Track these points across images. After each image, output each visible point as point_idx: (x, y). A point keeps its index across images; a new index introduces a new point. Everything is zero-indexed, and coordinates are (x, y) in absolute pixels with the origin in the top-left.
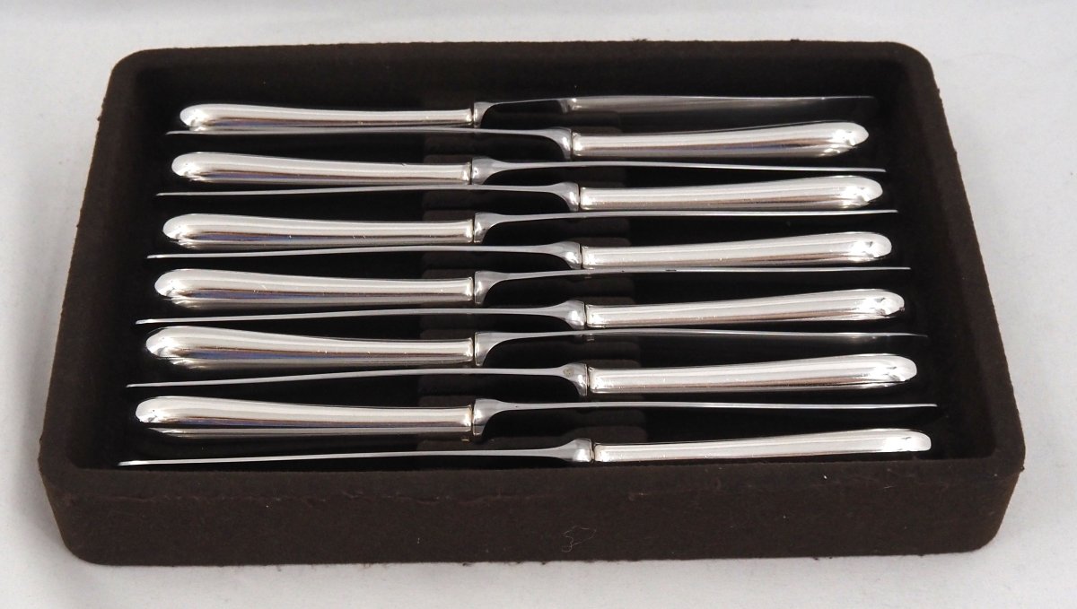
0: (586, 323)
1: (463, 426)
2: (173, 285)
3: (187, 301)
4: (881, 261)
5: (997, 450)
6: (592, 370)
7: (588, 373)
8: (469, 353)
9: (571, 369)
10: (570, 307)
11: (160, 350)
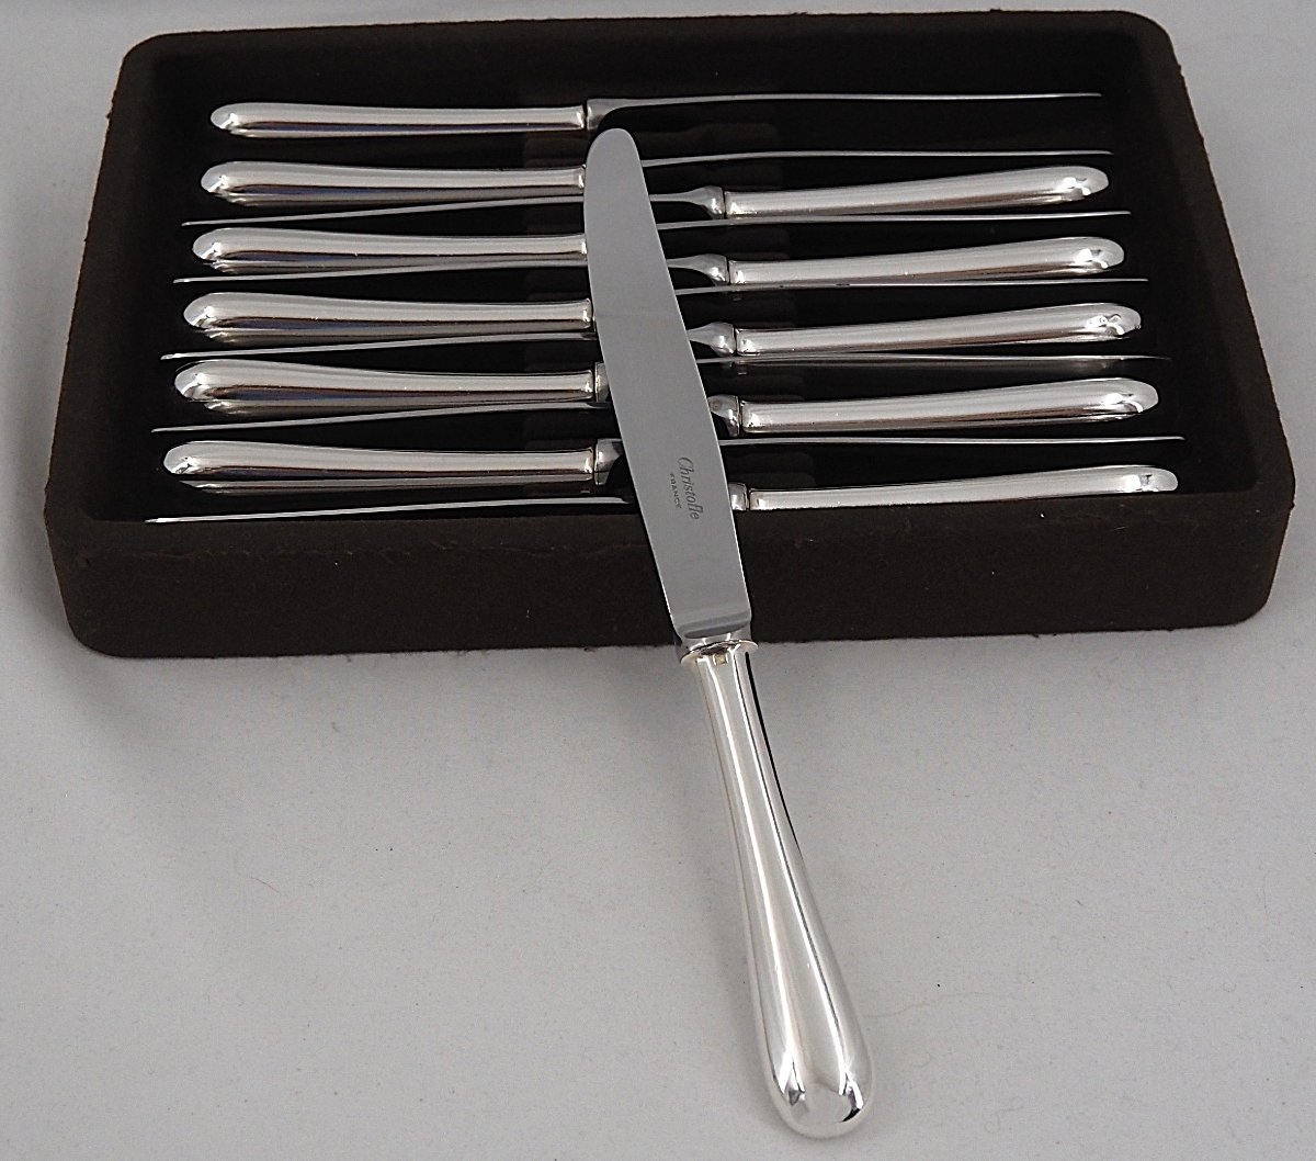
0: (736, 351)
1: (583, 473)
2: (205, 313)
3: (224, 332)
4: (1112, 271)
5: (1258, 483)
6: (744, 404)
7: (741, 408)
8: (588, 388)
9: (718, 402)
10: (715, 330)
11: (193, 389)
